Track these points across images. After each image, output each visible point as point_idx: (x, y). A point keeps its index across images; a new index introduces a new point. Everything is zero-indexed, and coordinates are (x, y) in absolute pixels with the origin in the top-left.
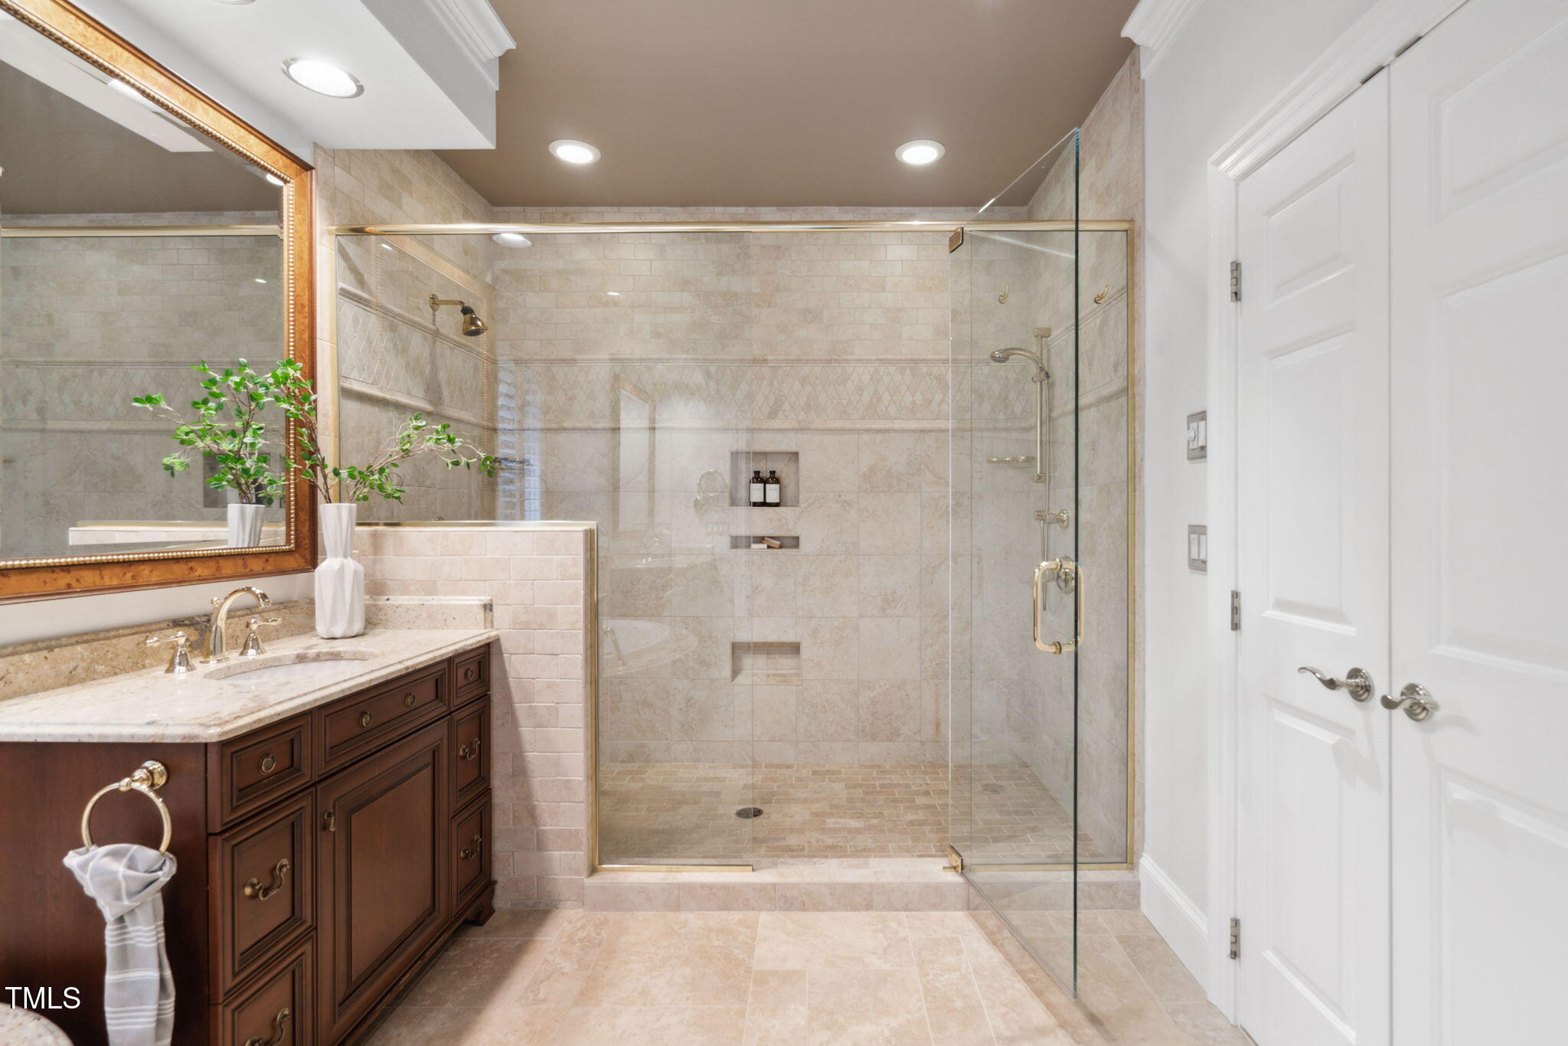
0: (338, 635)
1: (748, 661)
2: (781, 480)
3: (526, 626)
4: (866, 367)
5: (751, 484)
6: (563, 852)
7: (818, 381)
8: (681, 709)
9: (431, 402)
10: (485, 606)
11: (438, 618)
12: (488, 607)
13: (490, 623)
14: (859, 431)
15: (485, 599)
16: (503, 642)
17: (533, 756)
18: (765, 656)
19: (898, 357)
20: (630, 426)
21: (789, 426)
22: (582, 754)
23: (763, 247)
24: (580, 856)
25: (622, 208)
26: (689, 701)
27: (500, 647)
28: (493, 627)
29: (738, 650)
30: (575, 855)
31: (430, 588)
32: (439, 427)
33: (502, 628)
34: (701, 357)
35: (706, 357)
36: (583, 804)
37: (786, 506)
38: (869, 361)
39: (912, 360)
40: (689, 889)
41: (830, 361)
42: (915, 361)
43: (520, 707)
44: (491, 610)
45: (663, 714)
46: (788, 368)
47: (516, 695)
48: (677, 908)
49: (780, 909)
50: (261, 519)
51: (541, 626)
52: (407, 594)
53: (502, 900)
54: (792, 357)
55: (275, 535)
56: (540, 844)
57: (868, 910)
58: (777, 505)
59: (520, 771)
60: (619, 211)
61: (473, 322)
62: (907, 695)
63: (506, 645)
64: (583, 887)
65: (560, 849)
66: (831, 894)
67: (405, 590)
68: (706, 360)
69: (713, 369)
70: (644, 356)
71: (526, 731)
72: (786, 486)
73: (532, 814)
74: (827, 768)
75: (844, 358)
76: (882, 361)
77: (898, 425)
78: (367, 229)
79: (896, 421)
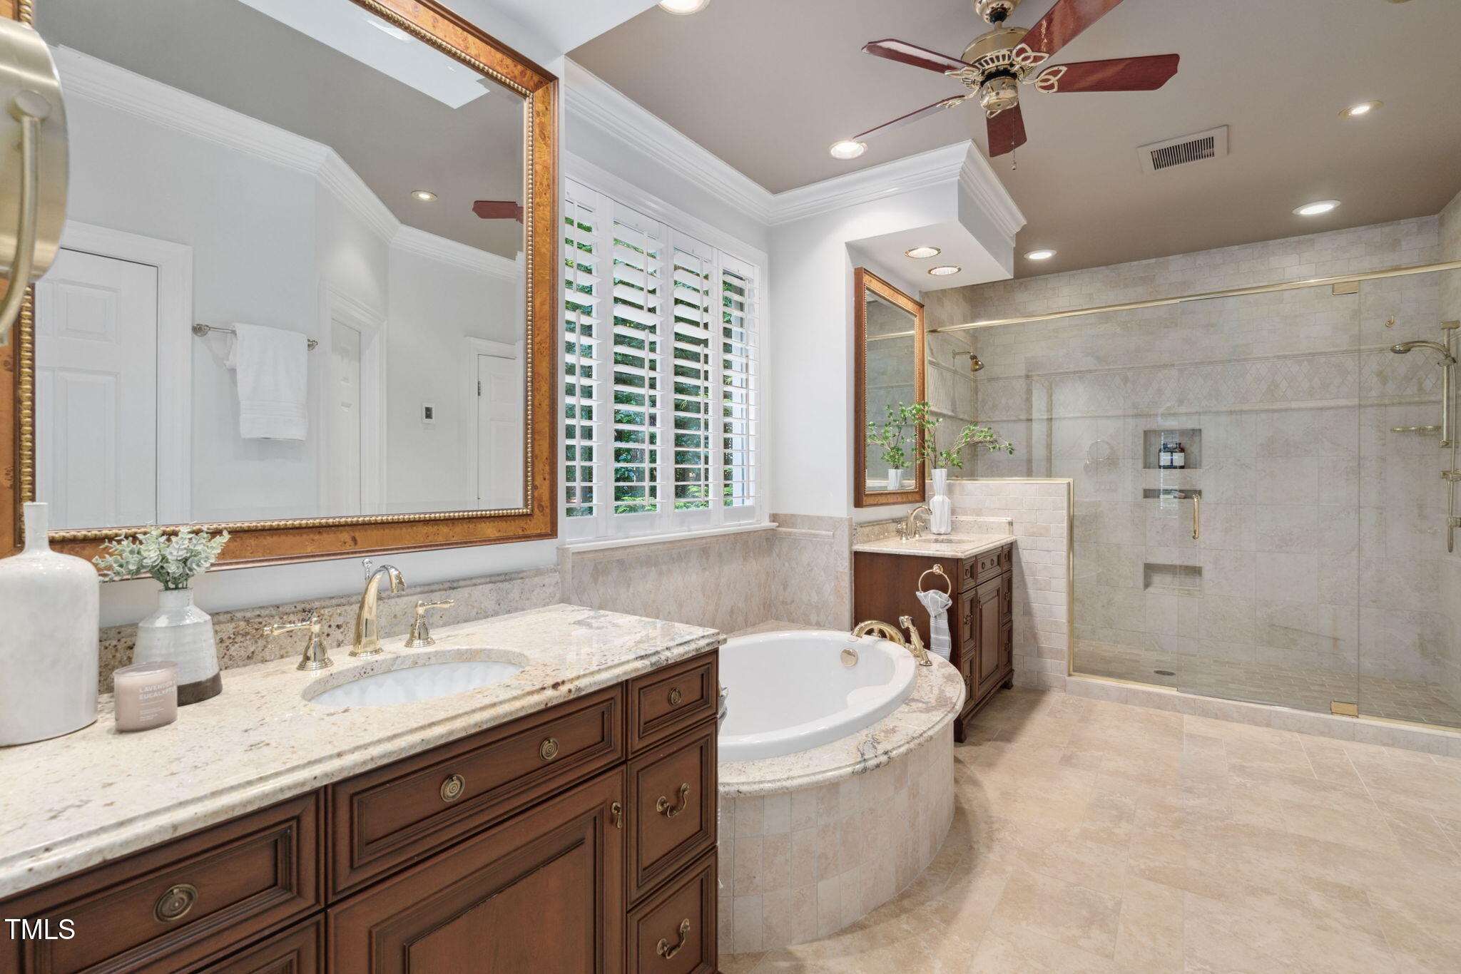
0: (942, 533)
1: (1157, 579)
2: (1186, 450)
3: (1032, 535)
4: (1263, 363)
5: (1162, 454)
6: (1053, 660)
7: (1219, 376)
8: (1103, 606)
9: (953, 411)
10: (1009, 523)
11: (985, 529)
12: (1011, 524)
13: (1012, 532)
14: (1257, 412)
15: (1009, 519)
16: (1019, 543)
17: (1036, 606)
18: (1172, 576)
19: (1295, 353)
20: (1067, 416)
21: (1194, 410)
22: (1065, 607)
23: (1170, 284)
24: (1063, 664)
25: (1061, 274)
26: (1110, 601)
27: (1017, 545)
28: (1013, 534)
29: (1151, 570)
30: (1060, 663)
31: (979, 512)
32: (986, 429)
33: (1018, 535)
34: (1120, 367)
35: (1125, 366)
36: (1065, 635)
37: (1189, 468)
38: (1267, 358)
39: (1310, 354)
40: (1135, 692)
41: (1230, 361)
42: (1313, 355)
43: (1029, 579)
44: (1012, 525)
45: (1090, 608)
46: (1192, 369)
47: (1026, 571)
48: (1126, 702)
49: (1199, 715)
50: (905, 476)
51: (1041, 535)
52: (967, 515)
53: (1017, 681)
54: (1197, 361)
55: (911, 484)
56: (1039, 653)
57: (1267, 726)
58: (1182, 467)
59: (1028, 612)
60: (1059, 276)
61: (976, 363)
62: (1305, 614)
63: (1021, 545)
64: (1065, 681)
65: (1052, 658)
66: (1238, 712)
67: (965, 513)
68: (1125, 368)
69: (1130, 374)
70: (1077, 370)
71: (1032, 592)
72: (1189, 454)
73: (1035, 637)
74: (1226, 660)
75: (1243, 357)
76: (1279, 357)
77: (1294, 405)
78: (939, 330)
79: (1292, 402)
